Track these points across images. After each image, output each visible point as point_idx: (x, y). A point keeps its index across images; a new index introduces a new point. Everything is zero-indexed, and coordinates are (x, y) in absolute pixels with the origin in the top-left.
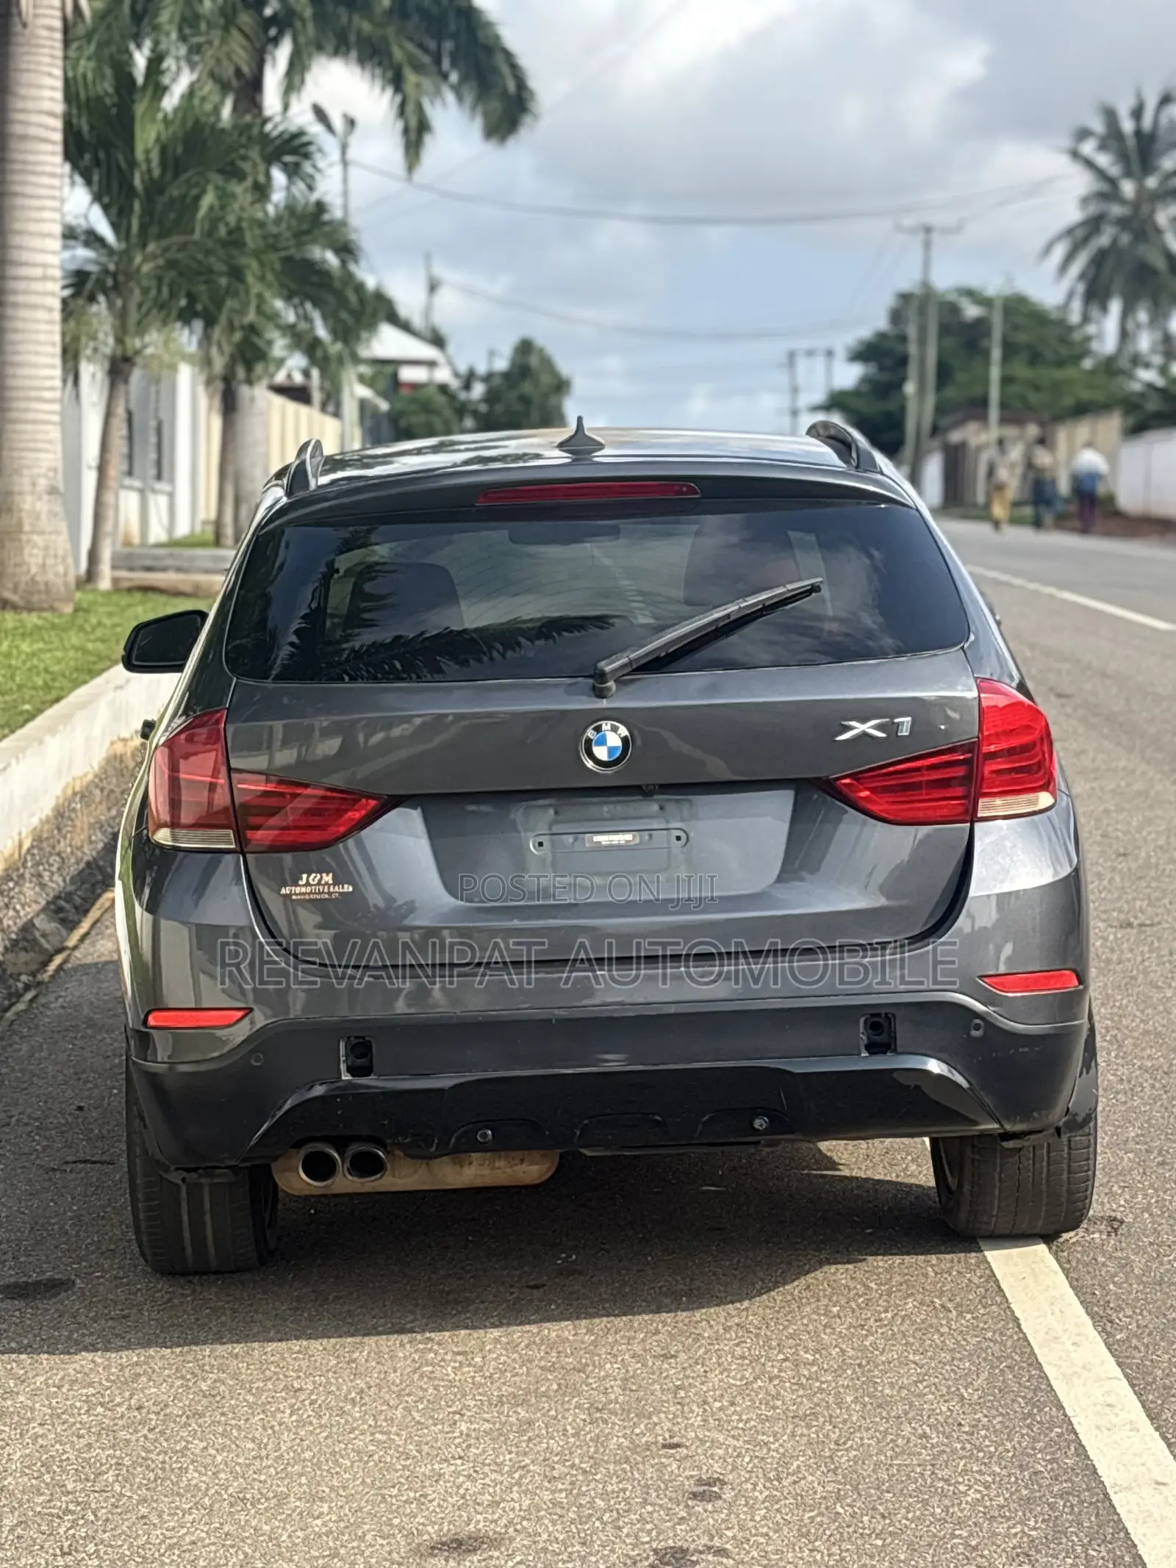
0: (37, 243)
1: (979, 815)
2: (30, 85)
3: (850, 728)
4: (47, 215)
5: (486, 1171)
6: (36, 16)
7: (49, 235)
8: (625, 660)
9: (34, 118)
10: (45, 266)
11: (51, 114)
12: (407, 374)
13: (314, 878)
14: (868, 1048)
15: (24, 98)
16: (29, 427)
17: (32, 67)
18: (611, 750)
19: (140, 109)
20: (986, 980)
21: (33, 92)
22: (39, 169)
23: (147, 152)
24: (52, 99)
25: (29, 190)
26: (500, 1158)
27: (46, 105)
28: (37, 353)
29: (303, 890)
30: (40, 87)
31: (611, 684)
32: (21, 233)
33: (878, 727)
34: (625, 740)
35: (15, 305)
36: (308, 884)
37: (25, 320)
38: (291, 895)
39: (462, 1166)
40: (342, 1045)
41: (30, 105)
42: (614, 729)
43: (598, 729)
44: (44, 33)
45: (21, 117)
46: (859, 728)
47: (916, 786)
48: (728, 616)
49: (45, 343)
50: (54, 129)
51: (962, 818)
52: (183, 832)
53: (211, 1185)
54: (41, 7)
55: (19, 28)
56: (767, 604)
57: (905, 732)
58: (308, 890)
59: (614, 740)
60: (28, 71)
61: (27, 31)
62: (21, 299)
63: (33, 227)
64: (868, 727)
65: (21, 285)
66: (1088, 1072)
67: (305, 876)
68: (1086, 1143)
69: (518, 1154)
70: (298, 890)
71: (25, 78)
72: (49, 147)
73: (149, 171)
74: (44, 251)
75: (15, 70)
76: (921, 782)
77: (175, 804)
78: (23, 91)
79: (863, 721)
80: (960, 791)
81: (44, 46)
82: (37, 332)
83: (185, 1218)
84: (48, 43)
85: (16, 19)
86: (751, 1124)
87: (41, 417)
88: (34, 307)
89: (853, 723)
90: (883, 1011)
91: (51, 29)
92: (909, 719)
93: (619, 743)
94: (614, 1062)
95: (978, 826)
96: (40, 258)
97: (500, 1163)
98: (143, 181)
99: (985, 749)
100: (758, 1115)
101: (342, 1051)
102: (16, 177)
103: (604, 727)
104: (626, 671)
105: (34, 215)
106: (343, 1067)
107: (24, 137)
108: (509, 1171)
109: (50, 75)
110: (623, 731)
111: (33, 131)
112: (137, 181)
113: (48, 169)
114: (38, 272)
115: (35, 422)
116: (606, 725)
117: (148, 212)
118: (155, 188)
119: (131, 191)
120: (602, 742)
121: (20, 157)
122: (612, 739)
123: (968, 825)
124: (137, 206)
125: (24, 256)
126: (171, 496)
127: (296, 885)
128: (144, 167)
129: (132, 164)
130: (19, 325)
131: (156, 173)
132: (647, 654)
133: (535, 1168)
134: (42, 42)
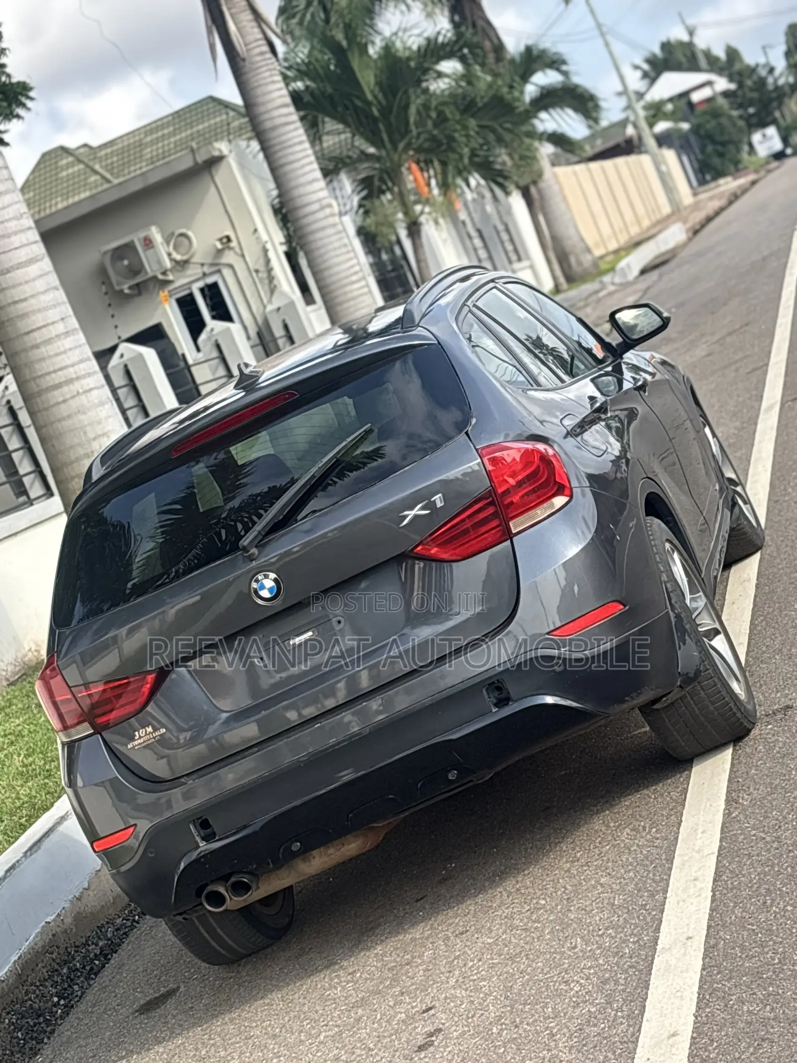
0: (309, 188)
1: (514, 532)
2: (265, 94)
3: (405, 517)
4: (307, 169)
5: (326, 859)
6: (248, 51)
7: (315, 180)
8: (255, 533)
9: (276, 113)
10: (319, 200)
11: (285, 106)
12: (696, 97)
13: (142, 732)
14: (496, 705)
15: (264, 104)
16: (352, 303)
17: (261, 82)
18: (270, 590)
19: (355, 64)
20: (554, 633)
21: (269, 97)
22: (290, 143)
23: (372, 92)
24: (281, 97)
25: (292, 158)
26: (329, 847)
27: (279, 102)
28: (337, 256)
29: (139, 741)
30: (270, 92)
31: (254, 551)
32: (297, 187)
33: (423, 508)
34: (275, 580)
35: (313, 232)
36: (140, 737)
37: (321, 239)
38: (134, 747)
39: (310, 861)
40: (191, 827)
41: (270, 106)
42: (266, 577)
43: (257, 581)
44: (259, 58)
45: (266, 116)
46: (411, 514)
47: (466, 532)
48: (313, 476)
49: (340, 248)
50: (290, 114)
51: (503, 538)
52: (73, 731)
53: (197, 917)
54: (251, 43)
55: (241, 63)
56: (338, 456)
57: (439, 504)
58: (142, 740)
59: (269, 583)
60: (259, 86)
61: (247, 63)
62: (314, 227)
63: (302, 180)
64: (417, 511)
65: (311, 219)
66: (684, 644)
67: (137, 733)
68: (713, 683)
69: (337, 842)
70: (136, 743)
71: (259, 91)
72: (292, 127)
73: (379, 103)
74: (315, 192)
75: (252, 89)
76: (468, 528)
77: (61, 717)
78: (260, 100)
79: (412, 509)
80: (495, 523)
81: (261, 67)
82: (331, 243)
83: (206, 935)
84: (264, 63)
85: (238, 59)
86: (447, 776)
87: (355, 293)
88: (323, 229)
89: (406, 513)
90: (494, 680)
91: (262, 53)
92: (440, 495)
93: (272, 584)
94: (347, 775)
95: (515, 539)
96: (314, 197)
97: (331, 851)
98: (379, 111)
99: (500, 491)
100: (449, 771)
101: (193, 830)
102: (280, 154)
103: (260, 578)
104: (260, 537)
105: (299, 172)
106: (198, 839)
107: (274, 128)
108: (338, 853)
109: (273, 82)
110: (273, 576)
111: (278, 121)
112: (376, 112)
113: (297, 140)
114: (316, 207)
115: (353, 299)
116: (260, 577)
117: (389, 126)
118: (386, 112)
119: (375, 120)
120: (262, 587)
121: (277, 141)
122: (267, 584)
123: (509, 541)
124: (381, 126)
125: (306, 199)
126: (532, 267)
127: (134, 740)
128: (375, 102)
129: (369, 104)
130: (320, 243)
131: (384, 102)
132: (268, 524)
133: (353, 845)
134: (260, 64)
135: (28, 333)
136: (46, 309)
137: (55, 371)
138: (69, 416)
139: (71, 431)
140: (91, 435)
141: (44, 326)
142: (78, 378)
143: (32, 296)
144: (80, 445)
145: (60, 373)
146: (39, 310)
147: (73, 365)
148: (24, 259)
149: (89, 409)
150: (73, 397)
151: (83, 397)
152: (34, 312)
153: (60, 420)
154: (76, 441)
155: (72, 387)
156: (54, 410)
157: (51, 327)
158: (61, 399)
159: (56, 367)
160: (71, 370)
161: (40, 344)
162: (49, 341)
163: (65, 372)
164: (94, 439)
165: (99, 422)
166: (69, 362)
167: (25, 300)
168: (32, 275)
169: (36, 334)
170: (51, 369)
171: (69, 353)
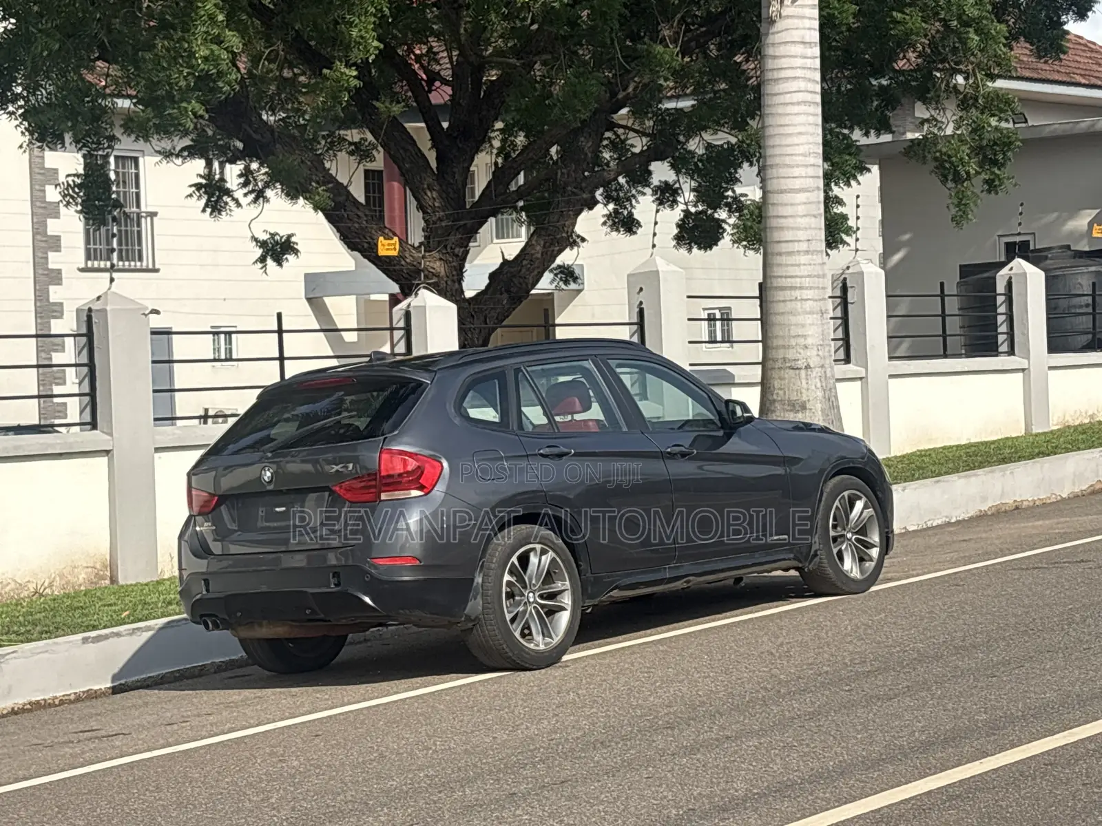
1: (382, 499)
14: (335, 584)
31: (268, 454)
33: (342, 467)
36: (205, 526)
40: (202, 582)
46: (335, 468)
51: (375, 500)
57: (350, 469)
64: (339, 468)
66: (475, 600)
79: (337, 465)
80: (374, 490)
89: (334, 466)
90: (337, 571)
92: (352, 464)
99: (382, 474)
101: (203, 584)
104: (274, 448)
106: (204, 589)
123: (378, 502)
132: (280, 443)
135: (779, 242)
136: (798, 229)
137: (786, 277)
138: (783, 313)
139: (780, 325)
140: (793, 333)
141: (791, 241)
142: (801, 288)
143: (791, 216)
144: (783, 337)
145: (789, 280)
146: (793, 228)
147: (801, 277)
148: (797, 187)
149: (799, 314)
150: (791, 300)
151: (799, 303)
152: (788, 228)
153: (776, 314)
154: (781, 333)
155: (793, 292)
156: (775, 304)
157: (796, 244)
158: (781, 299)
159: (788, 274)
160: (798, 280)
161: (785, 253)
162: (790, 253)
163: (793, 280)
164: (794, 337)
165: (803, 326)
166: (799, 274)
167: (785, 217)
168: (798, 201)
169: (783, 245)
170: (784, 274)
171: (802, 267)
